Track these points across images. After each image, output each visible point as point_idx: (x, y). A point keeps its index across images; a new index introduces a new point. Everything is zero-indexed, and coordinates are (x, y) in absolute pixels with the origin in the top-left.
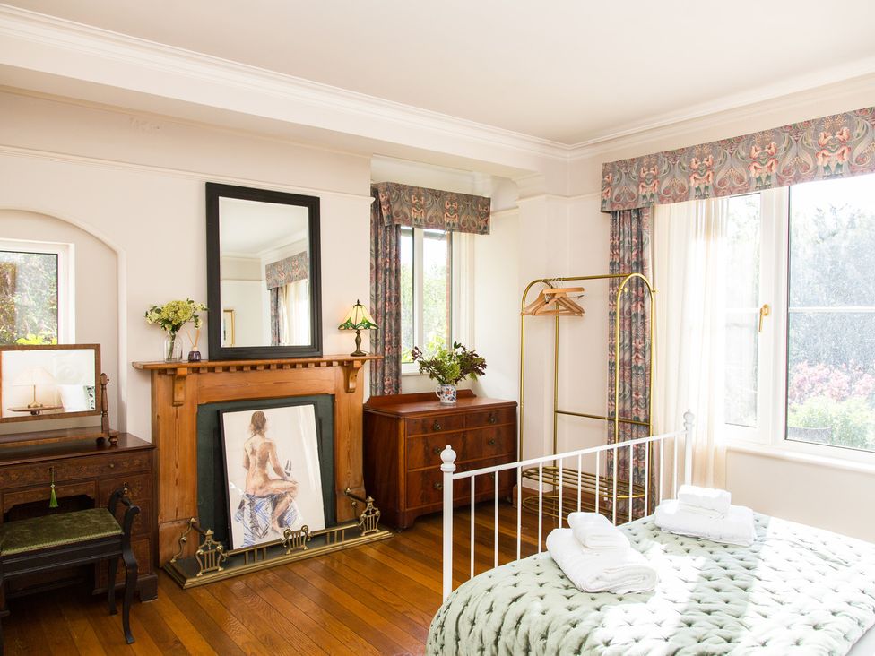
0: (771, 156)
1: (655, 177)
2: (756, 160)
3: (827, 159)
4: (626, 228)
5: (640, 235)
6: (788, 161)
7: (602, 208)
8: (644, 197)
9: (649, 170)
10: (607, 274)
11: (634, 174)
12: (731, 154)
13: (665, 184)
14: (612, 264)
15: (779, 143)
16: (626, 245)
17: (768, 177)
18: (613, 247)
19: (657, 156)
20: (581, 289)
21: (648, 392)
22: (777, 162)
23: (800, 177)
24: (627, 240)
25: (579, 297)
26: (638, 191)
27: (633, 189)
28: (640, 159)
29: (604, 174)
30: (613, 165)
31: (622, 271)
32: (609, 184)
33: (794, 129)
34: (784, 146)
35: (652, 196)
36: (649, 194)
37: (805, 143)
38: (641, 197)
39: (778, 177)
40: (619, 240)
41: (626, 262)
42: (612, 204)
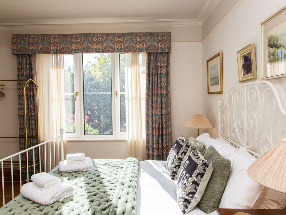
0: (79, 42)
1: (36, 43)
2: (74, 43)
3: (96, 46)
4: (24, 62)
5: (30, 65)
6: (84, 45)
7: (12, 52)
8: (32, 50)
9: (33, 40)
10: (16, 79)
11: (27, 40)
12: (65, 39)
13: (41, 46)
14: (18, 75)
15: (81, 39)
16: (25, 68)
17: (78, 49)
18: (18, 69)
19: (37, 35)
20: (4, 85)
21: (37, 125)
22: (81, 45)
23: (88, 51)
24: (25, 66)
25: (3, 89)
26: (29, 47)
27: (27, 46)
28: (29, 35)
29: (13, 38)
30: (17, 35)
31: (23, 78)
32: (15, 43)
33: (86, 35)
34: (83, 40)
35: (35, 50)
36: (34, 49)
37: (89, 40)
38: (30, 50)
39: (81, 50)
40: (21, 66)
41: (25, 75)
42: (17, 51)
